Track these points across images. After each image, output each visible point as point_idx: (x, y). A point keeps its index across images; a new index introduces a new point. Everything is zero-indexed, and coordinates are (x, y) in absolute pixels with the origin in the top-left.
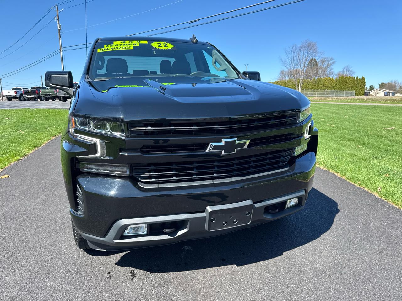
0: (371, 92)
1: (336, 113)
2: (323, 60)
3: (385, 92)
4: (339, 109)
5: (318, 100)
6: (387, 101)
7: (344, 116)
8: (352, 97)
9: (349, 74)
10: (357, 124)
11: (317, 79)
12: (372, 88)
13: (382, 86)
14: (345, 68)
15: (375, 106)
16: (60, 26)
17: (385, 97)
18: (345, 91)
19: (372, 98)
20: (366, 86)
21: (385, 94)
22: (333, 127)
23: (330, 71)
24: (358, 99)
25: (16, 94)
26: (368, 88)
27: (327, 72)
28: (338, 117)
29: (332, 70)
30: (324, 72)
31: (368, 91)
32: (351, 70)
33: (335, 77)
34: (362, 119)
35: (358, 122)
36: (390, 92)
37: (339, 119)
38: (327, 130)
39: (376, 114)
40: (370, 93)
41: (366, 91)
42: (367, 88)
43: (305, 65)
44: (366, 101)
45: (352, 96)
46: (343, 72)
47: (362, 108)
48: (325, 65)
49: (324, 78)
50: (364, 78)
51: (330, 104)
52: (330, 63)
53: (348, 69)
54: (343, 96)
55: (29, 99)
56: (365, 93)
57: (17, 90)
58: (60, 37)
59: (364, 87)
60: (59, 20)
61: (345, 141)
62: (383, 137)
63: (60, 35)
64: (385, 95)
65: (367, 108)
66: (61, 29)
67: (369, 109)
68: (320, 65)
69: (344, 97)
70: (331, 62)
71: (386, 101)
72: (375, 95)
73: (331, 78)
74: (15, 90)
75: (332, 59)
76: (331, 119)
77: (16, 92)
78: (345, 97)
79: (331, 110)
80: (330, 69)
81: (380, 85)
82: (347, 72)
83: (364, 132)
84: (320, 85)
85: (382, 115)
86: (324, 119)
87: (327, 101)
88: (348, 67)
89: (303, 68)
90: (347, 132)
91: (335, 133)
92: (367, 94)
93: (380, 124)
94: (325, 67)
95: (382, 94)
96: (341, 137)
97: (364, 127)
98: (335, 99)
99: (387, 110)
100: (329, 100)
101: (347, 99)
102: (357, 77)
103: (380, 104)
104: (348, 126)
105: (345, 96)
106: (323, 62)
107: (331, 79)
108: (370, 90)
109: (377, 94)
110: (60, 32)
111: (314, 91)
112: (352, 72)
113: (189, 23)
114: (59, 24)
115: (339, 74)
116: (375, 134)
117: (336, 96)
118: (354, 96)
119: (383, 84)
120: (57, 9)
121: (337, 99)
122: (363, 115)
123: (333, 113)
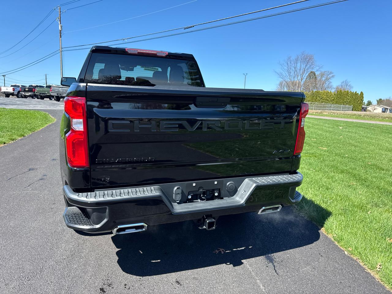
0: (368, 107)
1: (331, 132)
2: (323, 73)
3: (382, 108)
4: (334, 127)
5: (314, 113)
6: (385, 118)
7: (339, 136)
8: (349, 112)
9: (347, 89)
10: (353, 148)
11: (315, 92)
12: (369, 103)
13: (380, 102)
14: (343, 82)
15: (373, 125)
16: (61, 26)
17: (383, 113)
18: (342, 106)
19: (369, 114)
20: (363, 101)
21: (382, 110)
22: (325, 151)
23: (328, 84)
24: (355, 115)
25: (14, 91)
26: (366, 103)
27: (326, 86)
28: (332, 138)
29: (331, 84)
30: (323, 85)
31: (366, 107)
32: (349, 84)
33: (333, 91)
34: (359, 142)
35: (354, 145)
36: (387, 109)
37: (333, 140)
38: (317, 154)
39: (374, 135)
40: (368, 109)
41: (363, 106)
42: (364, 103)
43: (302, 77)
44: (364, 118)
45: (349, 110)
46: (342, 86)
47: (359, 127)
48: (324, 79)
49: (322, 91)
50: (362, 93)
51: (325, 120)
52: (329, 76)
53: (346, 83)
54: (340, 110)
55: (26, 97)
56: (363, 108)
57: (15, 88)
58: (61, 37)
59: (362, 102)
60: (60, 21)
61: (337, 173)
62: (383, 170)
63: (61, 35)
64: (383, 112)
65: (365, 128)
66: (62, 29)
67: (367, 129)
68: (319, 78)
69: (340, 112)
70: (331, 75)
71: (383, 119)
72: (372, 111)
73: (330, 91)
74: (13, 87)
75: (331, 73)
76: (323, 140)
77: (14, 89)
78: (342, 112)
79: (325, 128)
80: (328, 83)
81: (377, 101)
82: (346, 86)
83: (361, 160)
84: (319, 98)
85: (381, 138)
86: (316, 139)
87: (322, 115)
88: (346, 82)
89: (300, 80)
90: (340, 159)
91: (326, 160)
92: (365, 110)
93: (379, 149)
94: (324, 80)
95: (379, 110)
96: (332, 167)
97: (361, 153)
98: (332, 113)
99: (387, 131)
100: (325, 114)
101: (344, 114)
102: (356, 92)
103: (378, 123)
104: (342, 151)
105: (342, 110)
106: (322, 75)
107: (330, 93)
108: (368, 105)
109: (375, 109)
110: (61, 32)
111: (312, 103)
112: (350, 87)
113: (184, 29)
114: (61, 24)
115: (337, 88)
116: (374, 165)
117: (333, 110)
118: (351, 110)
119: (381, 99)
120: (59, 10)
121: (333, 113)
122: (360, 136)
123: (327, 132)
